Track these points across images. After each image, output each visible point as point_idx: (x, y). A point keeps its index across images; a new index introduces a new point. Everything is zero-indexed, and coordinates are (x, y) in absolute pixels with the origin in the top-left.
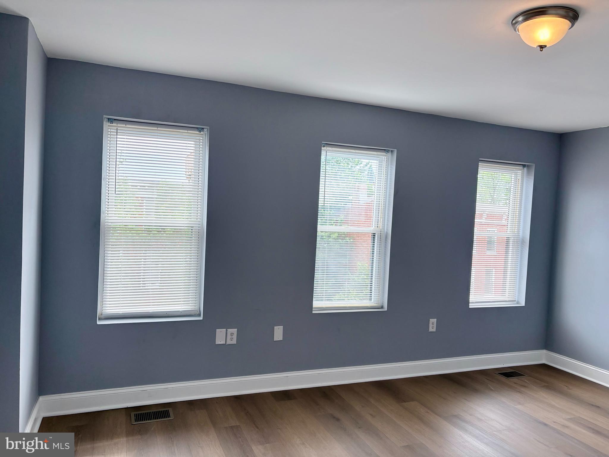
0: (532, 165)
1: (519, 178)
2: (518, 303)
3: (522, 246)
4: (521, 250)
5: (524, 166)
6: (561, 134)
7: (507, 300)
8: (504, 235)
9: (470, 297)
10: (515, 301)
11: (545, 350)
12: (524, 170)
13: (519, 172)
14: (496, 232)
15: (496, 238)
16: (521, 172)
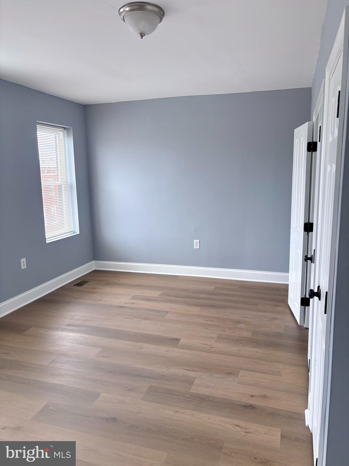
0: (70, 128)
1: (61, 138)
2: (74, 232)
3: (71, 190)
4: (71, 193)
5: (65, 128)
6: (84, 105)
7: (67, 232)
8: (58, 183)
9: (46, 234)
10: (72, 231)
11: (94, 261)
12: (64, 131)
13: (61, 133)
14: (52, 181)
15: (53, 186)
16: (62, 133)
